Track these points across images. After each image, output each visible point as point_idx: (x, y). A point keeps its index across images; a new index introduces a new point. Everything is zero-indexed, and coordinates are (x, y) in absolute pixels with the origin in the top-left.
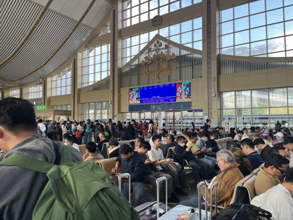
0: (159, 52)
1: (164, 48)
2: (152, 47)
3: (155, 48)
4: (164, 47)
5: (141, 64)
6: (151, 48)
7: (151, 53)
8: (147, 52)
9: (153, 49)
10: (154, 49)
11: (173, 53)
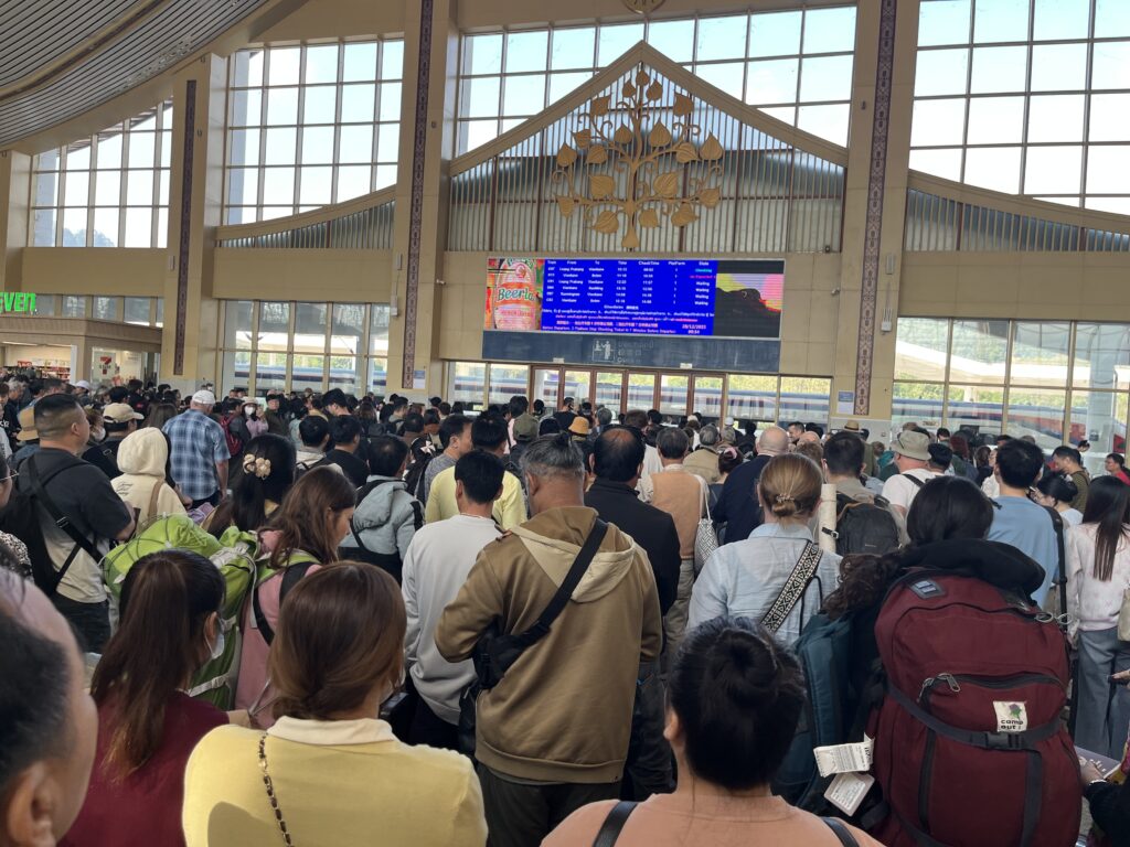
0: (645, 119)
1: (667, 109)
2: (615, 92)
3: (627, 100)
4: (671, 104)
5: (555, 158)
6: (610, 97)
7: (606, 119)
8: (588, 111)
9: (617, 104)
10: (623, 103)
11: (711, 134)
